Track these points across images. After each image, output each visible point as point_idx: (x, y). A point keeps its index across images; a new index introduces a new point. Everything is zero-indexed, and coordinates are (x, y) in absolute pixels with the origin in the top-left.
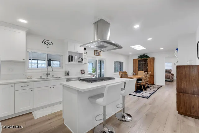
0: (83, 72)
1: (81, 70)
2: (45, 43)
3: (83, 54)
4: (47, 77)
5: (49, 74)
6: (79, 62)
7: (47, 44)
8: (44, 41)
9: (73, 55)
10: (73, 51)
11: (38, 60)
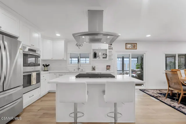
0: (109, 68)
1: (107, 66)
2: (78, 46)
3: (108, 50)
4: (78, 70)
5: (80, 68)
6: (103, 58)
7: (79, 46)
8: (77, 44)
9: (97, 52)
10: (97, 48)
11: (86, 58)
